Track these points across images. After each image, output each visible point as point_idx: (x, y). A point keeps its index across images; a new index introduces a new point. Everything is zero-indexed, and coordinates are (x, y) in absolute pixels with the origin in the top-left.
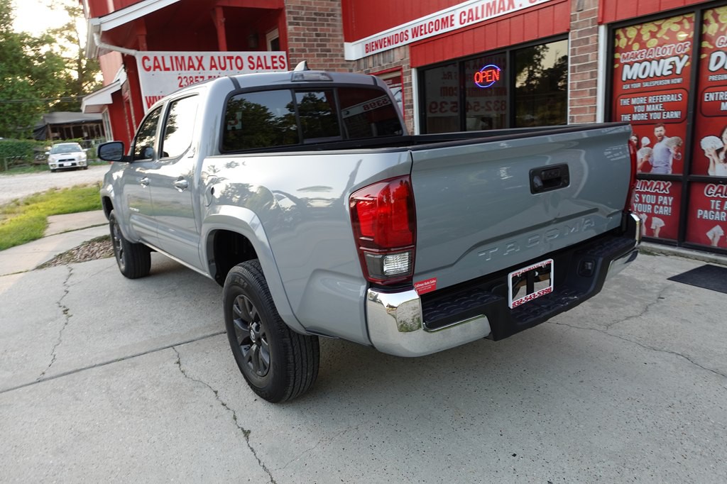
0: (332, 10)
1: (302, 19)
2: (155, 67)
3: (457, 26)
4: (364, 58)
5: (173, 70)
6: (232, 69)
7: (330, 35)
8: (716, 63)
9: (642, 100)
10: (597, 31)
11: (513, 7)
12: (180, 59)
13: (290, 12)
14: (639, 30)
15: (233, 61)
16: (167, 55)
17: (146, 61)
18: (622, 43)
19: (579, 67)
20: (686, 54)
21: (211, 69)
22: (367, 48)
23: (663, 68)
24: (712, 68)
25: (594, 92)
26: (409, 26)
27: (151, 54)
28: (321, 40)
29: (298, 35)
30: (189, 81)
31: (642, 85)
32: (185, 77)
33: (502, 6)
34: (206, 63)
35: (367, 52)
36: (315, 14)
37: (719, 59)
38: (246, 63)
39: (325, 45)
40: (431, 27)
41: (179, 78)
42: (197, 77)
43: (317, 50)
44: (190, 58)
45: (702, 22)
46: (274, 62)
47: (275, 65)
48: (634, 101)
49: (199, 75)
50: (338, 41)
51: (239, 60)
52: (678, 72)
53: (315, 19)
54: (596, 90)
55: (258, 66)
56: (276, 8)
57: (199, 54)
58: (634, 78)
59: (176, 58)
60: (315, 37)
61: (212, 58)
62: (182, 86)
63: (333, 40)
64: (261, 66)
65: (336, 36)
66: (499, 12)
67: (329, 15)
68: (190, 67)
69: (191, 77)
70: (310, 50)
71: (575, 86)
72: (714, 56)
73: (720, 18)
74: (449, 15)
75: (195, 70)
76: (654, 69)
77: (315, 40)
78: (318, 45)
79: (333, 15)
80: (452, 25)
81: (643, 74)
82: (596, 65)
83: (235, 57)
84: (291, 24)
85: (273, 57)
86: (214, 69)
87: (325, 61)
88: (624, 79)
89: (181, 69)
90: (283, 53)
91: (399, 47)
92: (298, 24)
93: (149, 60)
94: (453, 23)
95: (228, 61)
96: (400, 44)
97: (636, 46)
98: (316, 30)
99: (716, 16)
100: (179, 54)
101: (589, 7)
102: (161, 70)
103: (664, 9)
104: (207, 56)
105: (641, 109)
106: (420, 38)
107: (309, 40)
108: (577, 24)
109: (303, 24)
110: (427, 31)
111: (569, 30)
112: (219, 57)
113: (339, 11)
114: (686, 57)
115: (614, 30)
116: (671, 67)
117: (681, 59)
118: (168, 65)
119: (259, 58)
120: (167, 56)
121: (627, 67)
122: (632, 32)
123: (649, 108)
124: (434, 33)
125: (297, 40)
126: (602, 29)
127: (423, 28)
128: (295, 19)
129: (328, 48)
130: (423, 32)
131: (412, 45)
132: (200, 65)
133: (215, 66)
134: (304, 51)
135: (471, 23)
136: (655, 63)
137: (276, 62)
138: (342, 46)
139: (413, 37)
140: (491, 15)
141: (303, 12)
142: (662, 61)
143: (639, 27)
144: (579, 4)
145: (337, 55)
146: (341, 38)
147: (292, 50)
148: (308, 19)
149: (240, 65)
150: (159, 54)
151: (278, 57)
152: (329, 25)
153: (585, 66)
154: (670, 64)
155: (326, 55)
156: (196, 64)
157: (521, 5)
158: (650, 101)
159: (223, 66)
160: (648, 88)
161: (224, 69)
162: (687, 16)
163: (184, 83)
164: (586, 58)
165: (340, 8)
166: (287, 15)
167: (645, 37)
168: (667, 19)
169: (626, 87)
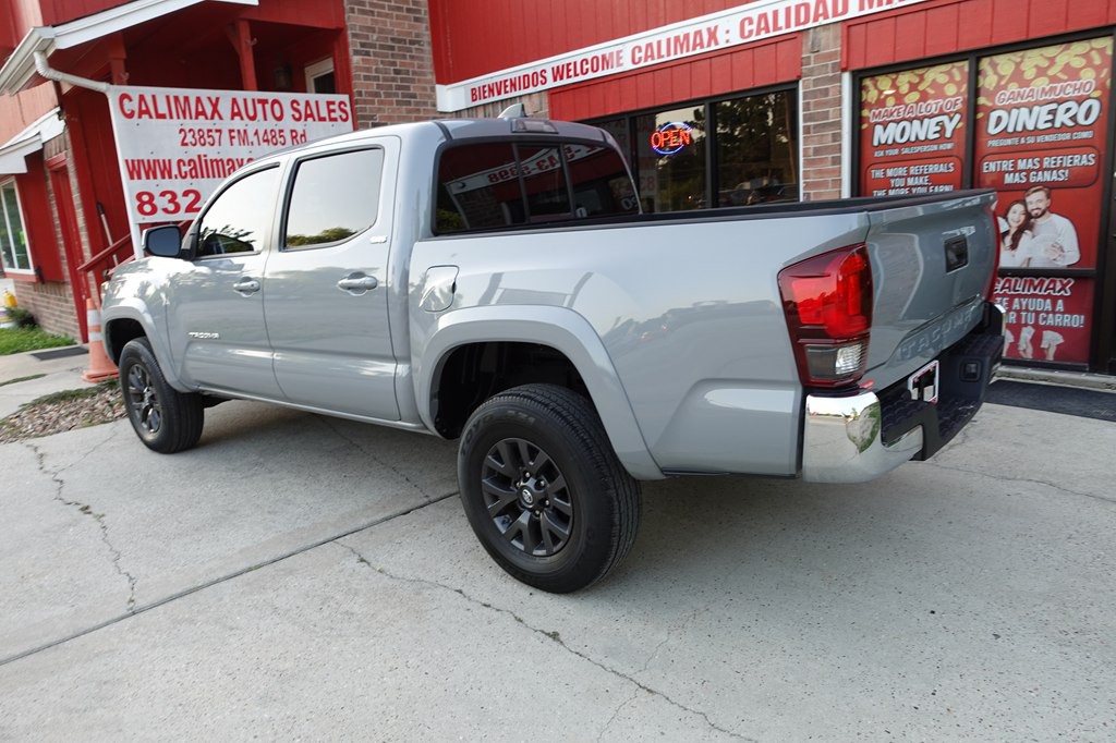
0: (417, 35)
1: (374, 46)
2: (141, 113)
3: (628, 66)
4: (468, 109)
5: (171, 117)
6: (265, 119)
7: (414, 73)
8: (997, 125)
9: (901, 171)
10: (839, 79)
11: (717, 43)
12: (182, 100)
13: (354, 35)
14: (895, 80)
15: (268, 107)
16: (161, 92)
17: (126, 101)
18: (871, 96)
19: (815, 126)
20: (956, 112)
21: (232, 119)
22: (474, 94)
23: (928, 129)
24: (992, 130)
25: (837, 161)
26: (548, 64)
27: (135, 91)
28: (402, 80)
29: (368, 70)
30: (197, 137)
31: (900, 151)
32: (190, 130)
33: (698, 41)
34: (225, 108)
35: (473, 100)
36: (393, 39)
37: (999, 119)
38: (288, 112)
39: (408, 88)
40: (585, 67)
41: (181, 130)
42: (209, 131)
43: (396, 95)
44: (198, 100)
45: (976, 73)
46: (330, 111)
47: (333, 115)
48: (890, 173)
49: (214, 128)
50: (426, 82)
51: (276, 106)
52: (948, 135)
53: (392, 48)
54: (840, 158)
55: (307, 116)
56: (334, 27)
57: (214, 93)
58: (890, 142)
59: (176, 98)
60: (393, 75)
61: (234, 101)
62: (186, 144)
63: (419, 81)
64: (311, 115)
65: (423, 74)
66: (694, 49)
67: (412, 42)
68: (198, 114)
69: (200, 130)
70: (388, 95)
71: (811, 152)
72: (994, 116)
73: (999, 68)
74: (614, 50)
75: (207, 118)
76: (916, 130)
77: (394, 80)
78: (398, 88)
79: (418, 42)
80: (619, 65)
81: (902, 136)
82: (838, 124)
83: (270, 101)
84: (357, 53)
85: (329, 103)
86: (237, 118)
87: (409, 111)
88: (876, 144)
89: (185, 117)
90: (345, 98)
91: (530, 94)
92: (367, 54)
93: (131, 100)
94: (621, 61)
95: (259, 107)
96: (531, 89)
97: (891, 101)
98: (394, 64)
99: (994, 66)
100: (181, 92)
101: (827, 47)
102: (151, 117)
103: (930, 54)
104: (225, 97)
105: (901, 182)
106: (566, 81)
107: (385, 79)
108: (812, 70)
109: (375, 54)
110: (578, 71)
111: (800, 77)
112: (245, 100)
113: (426, 37)
114: (958, 117)
115: (861, 79)
116: (938, 128)
117: (951, 119)
118: (163, 109)
119: (307, 103)
120: (161, 94)
121: (879, 128)
122: (885, 83)
123: (910, 182)
124: (591, 75)
125: (366, 78)
126: (846, 77)
127: (571, 67)
128: (363, 45)
129: (412, 91)
130: (571, 73)
131: (552, 92)
132: (215, 110)
133: (239, 114)
134: (377, 95)
135: (650, 62)
136: (916, 122)
137: (334, 111)
138: (433, 89)
139: (555, 80)
140: (682, 52)
141: (375, 37)
142: (926, 120)
143: (894, 76)
144: (813, 43)
145: (425, 104)
146: (431, 77)
147: (360, 93)
148: (382, 47)
149: (278, 114)
150: (148, 91)
151: (337, 103)
152: (412, 57)
153: (824, 126)
154: (937, 124)
155: (409, 103)
156: (209, 109)
157: (727, 41)
158: (912, 172)
159: (251, 113)
160: (907, 156)
161: (253, 118)
162: (956, 64)
163: (189, 139)
164: (826, 115)
165: (428, 33)
166: (350, 39)
167: (903, 89)
168: (929, 66)
169: (879, 154)
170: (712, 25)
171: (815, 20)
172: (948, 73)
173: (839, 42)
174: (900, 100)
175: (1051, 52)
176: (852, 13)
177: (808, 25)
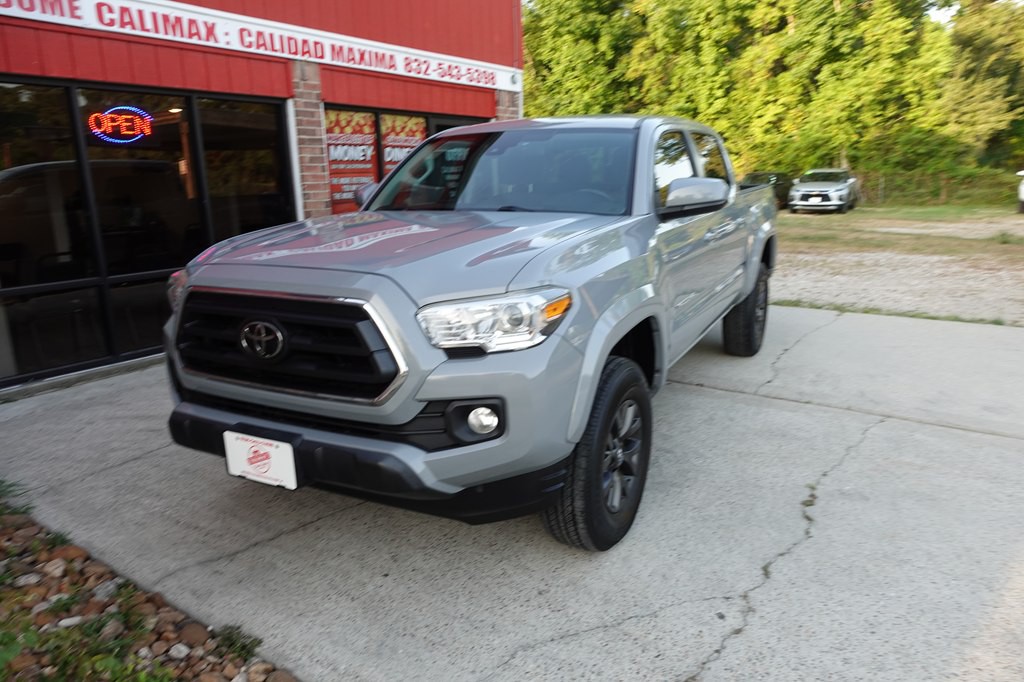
3: (91, 22)
8: (389, 156)
9: (348, 180)
10: (319, 107)
20: (371, 144)
24: (386, 159)
25: (325, 169)
31: (345, 166)
33: (193, 31)
37: (389, 153)
48: (342, 181)
52: (368, 158)
66: (190, 37)
71: (306, 160)
72: (387, 150)
73: (387, 122)
76: (352, 153)
80: (73, 16)
81: (346, 156)
94: (78, 13)
97: (337, 130)
99: (385, 120)
103: (367, 104)
108: (302, 93)
114: (372, 147)
116: (363, 154)
117: (369, 149)
124: (17, 12)
135: (128, 30)
136: (352, 148)
140: (175, 35)
143: (337, 113)
144: (301, 72)
154: (363, 151)
160: (350, 170)
162: (367, 114)
164: (314, 133)
167: (343, 123)
168: (357, 111)
169: (334, 167)
170: (210, 21)
171: (303, 55)
172: (364, 118)
173: (319, 79)
174: (342, 130)
175: (405, 119)
176: (327, 60)
177: (298, 57)
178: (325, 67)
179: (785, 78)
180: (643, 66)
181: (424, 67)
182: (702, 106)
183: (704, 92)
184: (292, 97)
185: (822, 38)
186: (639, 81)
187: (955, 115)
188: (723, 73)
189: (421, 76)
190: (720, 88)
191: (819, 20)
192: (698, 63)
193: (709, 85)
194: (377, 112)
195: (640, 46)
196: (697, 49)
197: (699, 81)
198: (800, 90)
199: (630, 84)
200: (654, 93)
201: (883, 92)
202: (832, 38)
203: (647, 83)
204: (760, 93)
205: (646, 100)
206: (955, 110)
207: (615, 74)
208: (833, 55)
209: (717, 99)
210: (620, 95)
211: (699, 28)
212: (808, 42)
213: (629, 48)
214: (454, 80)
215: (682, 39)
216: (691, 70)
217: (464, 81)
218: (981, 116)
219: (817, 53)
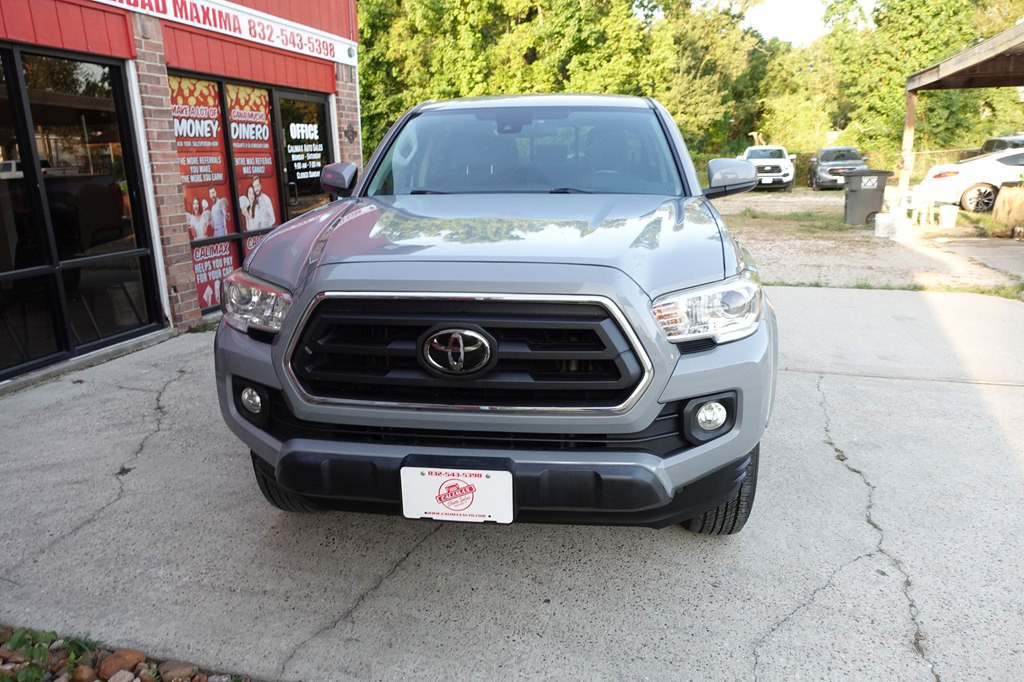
8: (235, 133)
9: (194, 160)
14: (180, 83)
19: (155, 111)
20: (216, 119)
23: (204, 129)
24: (234, 136)
31: (192, 144)
37: (236, 129)
45: (221, 97)
48: (189, 161)
52: (215, 135)
58: (186, 135)
72: (232, 126)
73: (231, 94)
76: (197, 128)
81: (191, 132)
82: (170, 113)
88: (176, 135)
97: (180, 100)
105: (196, 170)
108: (144, 54)
114: (217, 123)
116: (209, 129)
117: (214, 124)
121: (177, 122)
122: (175, 83)
123: (201, 169)
136: (198, 122)
142: (203, 122)
143: (180, 80)
144: (143, 29)
153: (161, 112)
154: (209, 126)
158: (201, 162)
160: (196, 148)
162: (211, 83)
167: (186, 93)
168: (199, 80)
169: (180, 144)
171: (143, 7)
172: (208, 88)
173: (161, 38)
174: (185, 102)
175: (249, 90)
176: (170, 16)
177: (138, 9)
178: (168, 25)
179: (539, 66)
180: (403, 46)
181: (267, 33)
182: (464, 90)
183: (464, 77)
184: (134, 58)
185: (571, 31)
186: (400, 61)
187: (683, 106)
188: (481, 58)
189: (266, 42)
190: (479, 72)
191: (568, 13)
192: (455, 46)
193: (469, 69)
194: (221, 82)
195: (399, 26)
196: (455, 33)
197: (459, 65)
198: (552, 79)
199: (390, 65)
200: (415, 75)
201: (624, 84)
202: (580, 30)
203: (408, 65)
204: (515, 80)
205: (409, 81)
206: (681, 102)
207: (375, 52)
208: (581, 46)
209: (477, 83)
210: (381, 75)
211: (456, 12)
212: (558, 33)
213: (386, 28)
214: (296, 50)
215: (439, 23)
216: (450, 53)
217: (306, 51)
218: (702, 108)
219: (567, 43)
